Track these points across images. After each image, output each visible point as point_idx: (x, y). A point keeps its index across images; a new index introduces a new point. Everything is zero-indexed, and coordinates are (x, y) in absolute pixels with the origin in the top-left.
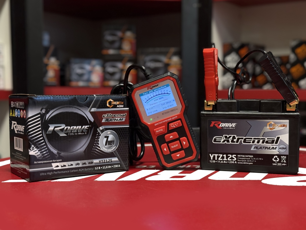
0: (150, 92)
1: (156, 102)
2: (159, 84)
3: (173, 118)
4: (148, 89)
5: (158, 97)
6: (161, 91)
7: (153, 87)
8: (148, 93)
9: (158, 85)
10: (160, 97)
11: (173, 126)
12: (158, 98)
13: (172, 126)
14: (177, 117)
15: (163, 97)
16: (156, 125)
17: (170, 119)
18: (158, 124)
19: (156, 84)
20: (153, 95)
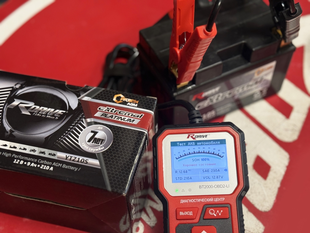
0: (189, 144)
1: (195, 163)
2: (209, 134)
3: (217, 200)
4: (188, 137)
5: (202, 156)
6: (209, 148)
7: (198, 137)
8: (187, 145)
9: (206, 136)
10: (204, 158)
11: (212, 213)
12: (200, 158)
13: (210, 213)
14: (224, 199)
15: (210, 158)
16: (183, 201)
17: (211, 200)
18: (186, 201)
19: (204, 134)
20: (194, 150)
